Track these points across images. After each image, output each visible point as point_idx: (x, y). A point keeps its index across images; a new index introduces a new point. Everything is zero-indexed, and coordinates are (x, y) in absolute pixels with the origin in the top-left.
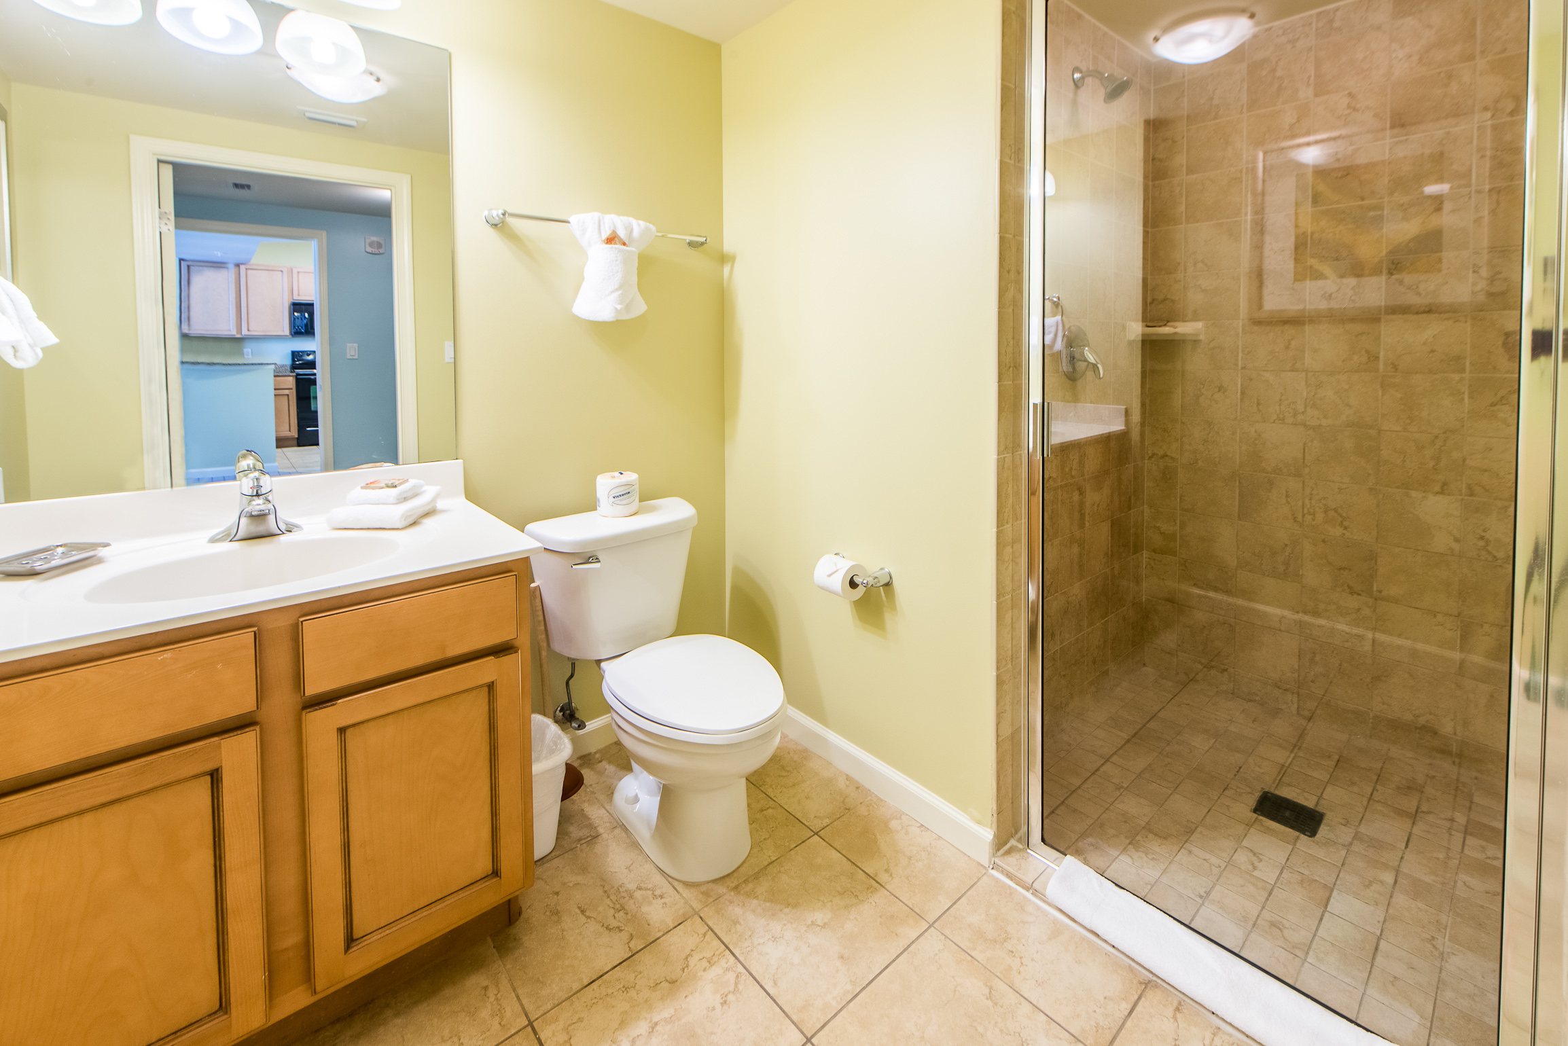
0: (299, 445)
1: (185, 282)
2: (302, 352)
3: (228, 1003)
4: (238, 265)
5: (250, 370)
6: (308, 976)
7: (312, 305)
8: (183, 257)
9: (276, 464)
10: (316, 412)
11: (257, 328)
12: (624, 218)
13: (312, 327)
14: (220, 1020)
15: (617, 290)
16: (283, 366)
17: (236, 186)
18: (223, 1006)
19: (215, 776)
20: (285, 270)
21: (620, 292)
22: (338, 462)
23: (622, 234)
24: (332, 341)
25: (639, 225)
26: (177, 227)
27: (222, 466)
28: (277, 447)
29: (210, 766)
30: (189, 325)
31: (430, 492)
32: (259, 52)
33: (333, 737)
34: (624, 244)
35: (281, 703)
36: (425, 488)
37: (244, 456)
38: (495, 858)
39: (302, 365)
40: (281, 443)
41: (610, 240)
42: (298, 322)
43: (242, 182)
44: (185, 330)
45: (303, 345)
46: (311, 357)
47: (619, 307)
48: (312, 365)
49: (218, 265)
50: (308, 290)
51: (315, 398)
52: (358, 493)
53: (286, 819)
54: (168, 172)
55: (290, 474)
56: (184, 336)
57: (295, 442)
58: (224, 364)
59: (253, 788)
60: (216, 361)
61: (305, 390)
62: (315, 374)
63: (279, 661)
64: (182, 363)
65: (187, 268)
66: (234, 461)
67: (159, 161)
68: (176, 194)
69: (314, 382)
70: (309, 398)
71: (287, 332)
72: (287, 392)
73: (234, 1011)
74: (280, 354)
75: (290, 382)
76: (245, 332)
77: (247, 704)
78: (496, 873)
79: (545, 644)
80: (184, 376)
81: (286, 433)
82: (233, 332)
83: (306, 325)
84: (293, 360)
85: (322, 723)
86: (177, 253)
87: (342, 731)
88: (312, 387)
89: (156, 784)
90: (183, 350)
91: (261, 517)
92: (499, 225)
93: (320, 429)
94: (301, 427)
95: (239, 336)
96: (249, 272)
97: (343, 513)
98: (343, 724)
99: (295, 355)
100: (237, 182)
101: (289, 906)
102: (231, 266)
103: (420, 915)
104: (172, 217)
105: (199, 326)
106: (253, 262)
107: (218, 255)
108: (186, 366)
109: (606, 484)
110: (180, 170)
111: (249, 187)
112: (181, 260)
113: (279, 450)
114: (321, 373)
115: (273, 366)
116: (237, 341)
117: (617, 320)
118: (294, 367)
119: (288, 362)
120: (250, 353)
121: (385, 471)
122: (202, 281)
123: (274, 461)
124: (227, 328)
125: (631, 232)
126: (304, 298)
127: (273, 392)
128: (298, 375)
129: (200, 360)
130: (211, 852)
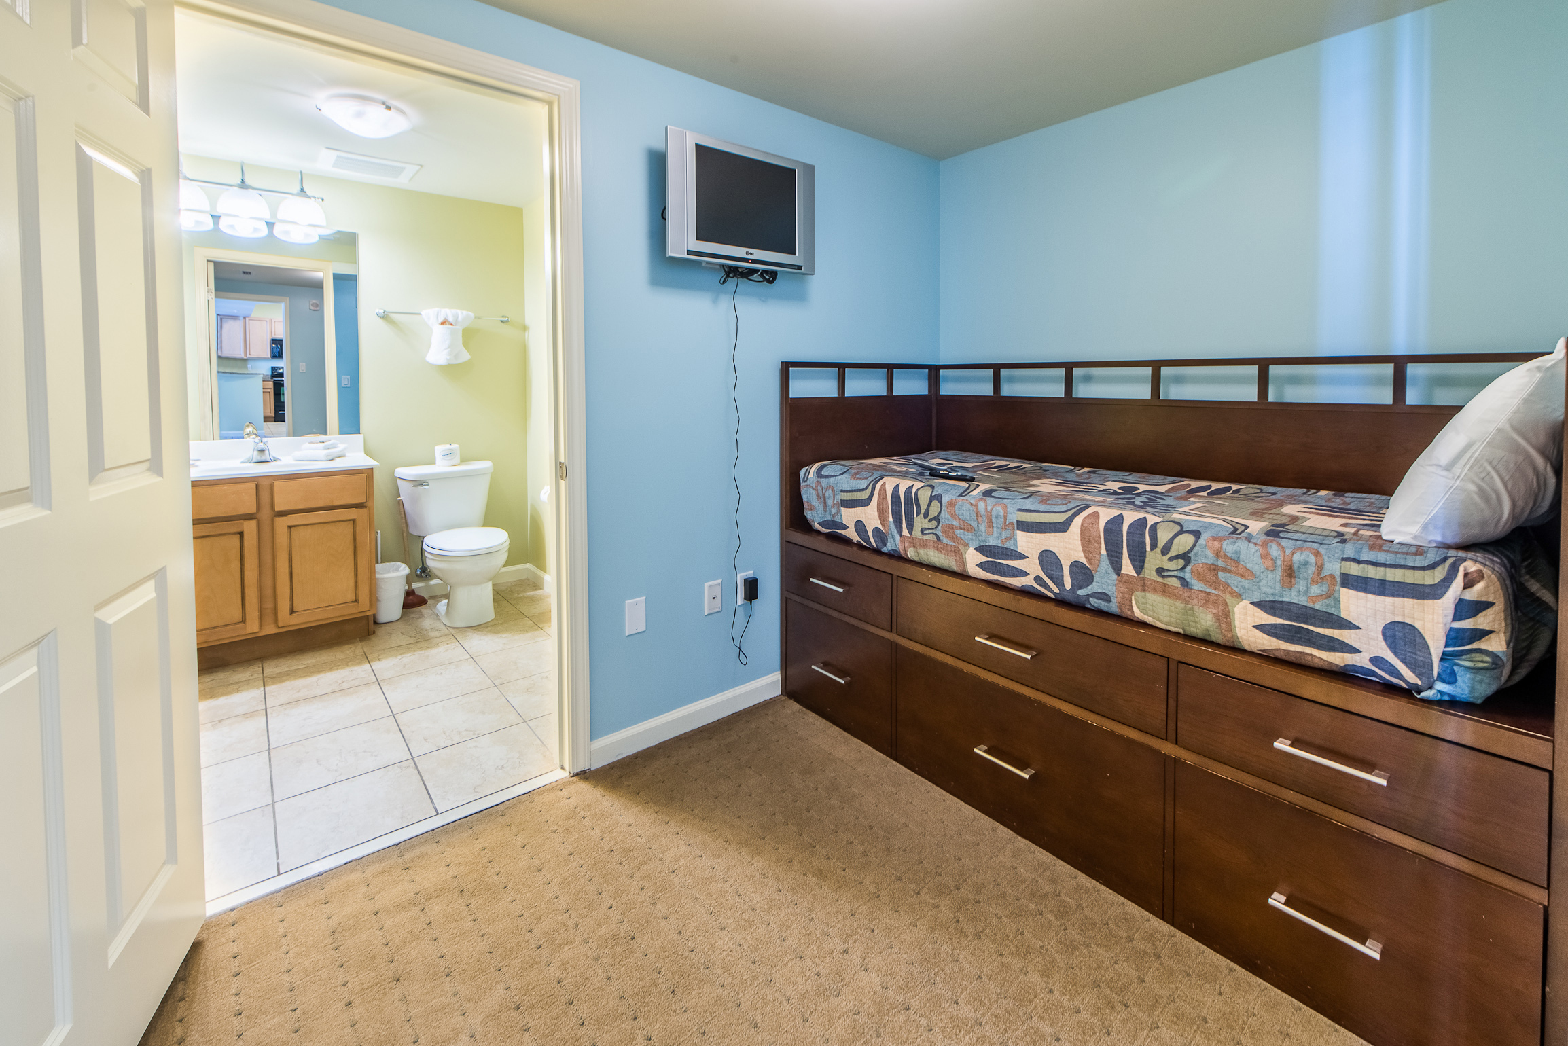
0: (275, 421)
1: (219, 328)
2: (277, 367)
3: (245, 619)
4: (245, 318)
5: (250, 377)
6: (276, 621)
7: (282, 340)
8: (219, 313)
9: (264, 431)
10: (284, 402)
11: (254, 353)
12: (454, 311)
13: (282, 353)
14: (242, 625)
15: (447, 349)
16: (267, 375)
17: (244, 273)
18: (243, 621)
19: (241, 534)
20: (268, 320)
21: (449, 350)
22: (295, 432)
23: (451, 319)
24: (292, 361)
25: (462, 313)
26: (216, 297)
27: (237, 430)
28: (264, 422)
29: (239, 530)
30: (221, 351)
31: (341, 447)
32: (268, 236)
33: (286, 530)
34: (452, 325)
35: (266, 513)
36: (339, 445)
37: (248, 426)
38: (356, 595)
39: (276, 374)
40: (266, 419)
41: (443, 323)
42: (275, 350)
43: (247, 270)
44: (220, 354)
45: (277, 363)
46: (281, 371)
47: (448, 357)
48: (281, 375)
49: (235, 318)
50: (280, 333)
51: (283, 394)
52: (307, 445)
53: (267, 558)
54: (211, 266)
55: (271, 437)
56: (219, 357)
57: (273, 420)
58: (238, 374)
59: (255, 541)
60: (234, 371)
61: (278, 389)
62: (283, 381)
63: (265, 497)
64: (218, 372)
65: (221, 319)
66: (243, 429)
67: (208, 261)
68: (216, 278)
69: (283, 385)
70: (280, 394)
71: (269, 356)
72: (269, 390)
73: (247, 623)
74: (265, 368)
75: (271, 384)
76: (248, 355)
77: (254, 510)
78: (356, 601)
79: (405, 530)
80: (219, 379)
81: (269, 414)
82: (243, 356)
83: (279, 352)
84: (272, 372)
85: (283, 523)
86: (216, 311)
87: (290, 527)
88: (282, 388)
89: (221, 533)
90: (219, 365)
91: (262, 451)
92: (385, 317)
93: (286, 412)
94: (276, 411)
95: (245, 358)
96: (250, 321)
97: (298, 454)
98: (290, 524)
99: (273, 369)
100: (245, 271)
101: (268, 592)
102: (241, 318)
103: (321, 609)
104: (213, 291)
105: (226, 352)
106: (252, 315)
107: (235, 312)
108: (220, 374)
109: (439, 449)
110: (218, 266)
111: (250, 273)
112: (218, 315)
113: (265, 423)
114: (287, 380)
115: (262, 376)
116: (244, 360)
117: (449, 365)
118: (273, 376)
119: (270, 373)
120: (251, 368)
121: (322, 437)
122: (228, 326)
123: (263, 430)
124: (239, 353)
125: (457, 318)
126: (278, 336)
127: (262, 390)
128: (275, 380)
129: (227, 371)
130: (239, 562)
